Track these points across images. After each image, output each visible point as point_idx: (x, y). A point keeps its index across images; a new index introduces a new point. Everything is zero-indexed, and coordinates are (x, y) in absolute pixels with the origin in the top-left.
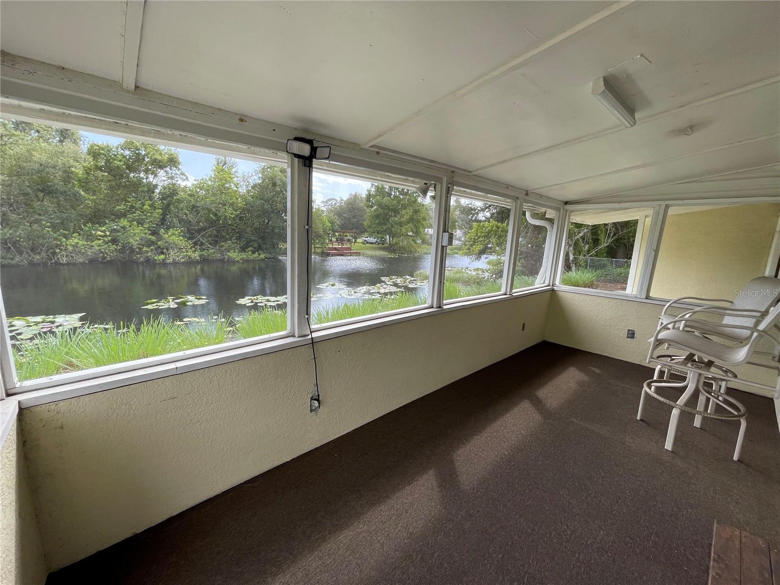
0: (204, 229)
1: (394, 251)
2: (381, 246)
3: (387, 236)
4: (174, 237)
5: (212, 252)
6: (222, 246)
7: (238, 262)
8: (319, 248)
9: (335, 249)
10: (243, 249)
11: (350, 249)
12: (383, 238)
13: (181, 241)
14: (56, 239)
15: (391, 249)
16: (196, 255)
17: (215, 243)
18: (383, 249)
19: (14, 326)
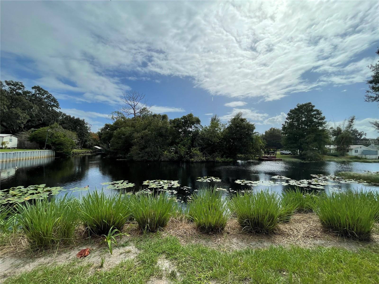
0: (206, 148)
1: (304, 159)
2: (292, 156)
3: (298, 150)
4: (196, 151)
5: (210, 158)
6: (213, 155)
7: (220, 162)
8: (258, 156)
9: (267, 157)
10: (222, 157)
11: (275, 157)
12: (295, 151)
13: (198, 152)
14: (161, 152)
15: (301, 157)
16: (204, 159)
17: (210, 154)
18: (295, 157)
19: (160, 183)
